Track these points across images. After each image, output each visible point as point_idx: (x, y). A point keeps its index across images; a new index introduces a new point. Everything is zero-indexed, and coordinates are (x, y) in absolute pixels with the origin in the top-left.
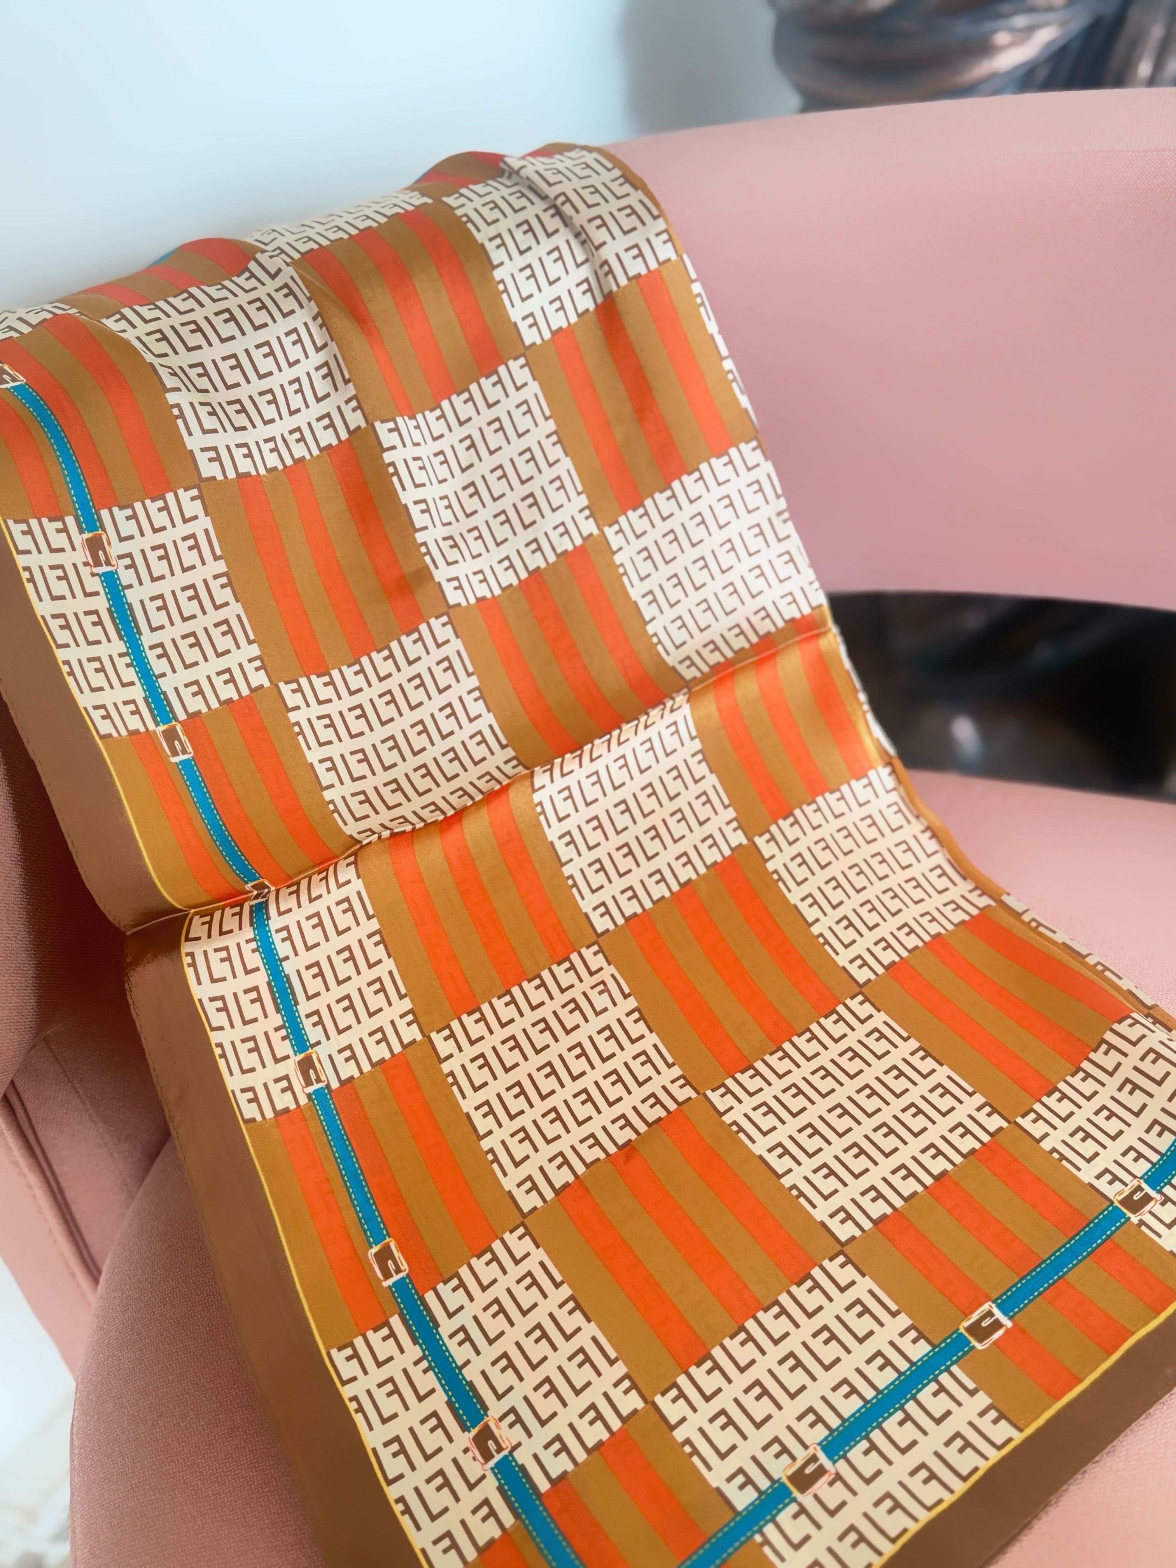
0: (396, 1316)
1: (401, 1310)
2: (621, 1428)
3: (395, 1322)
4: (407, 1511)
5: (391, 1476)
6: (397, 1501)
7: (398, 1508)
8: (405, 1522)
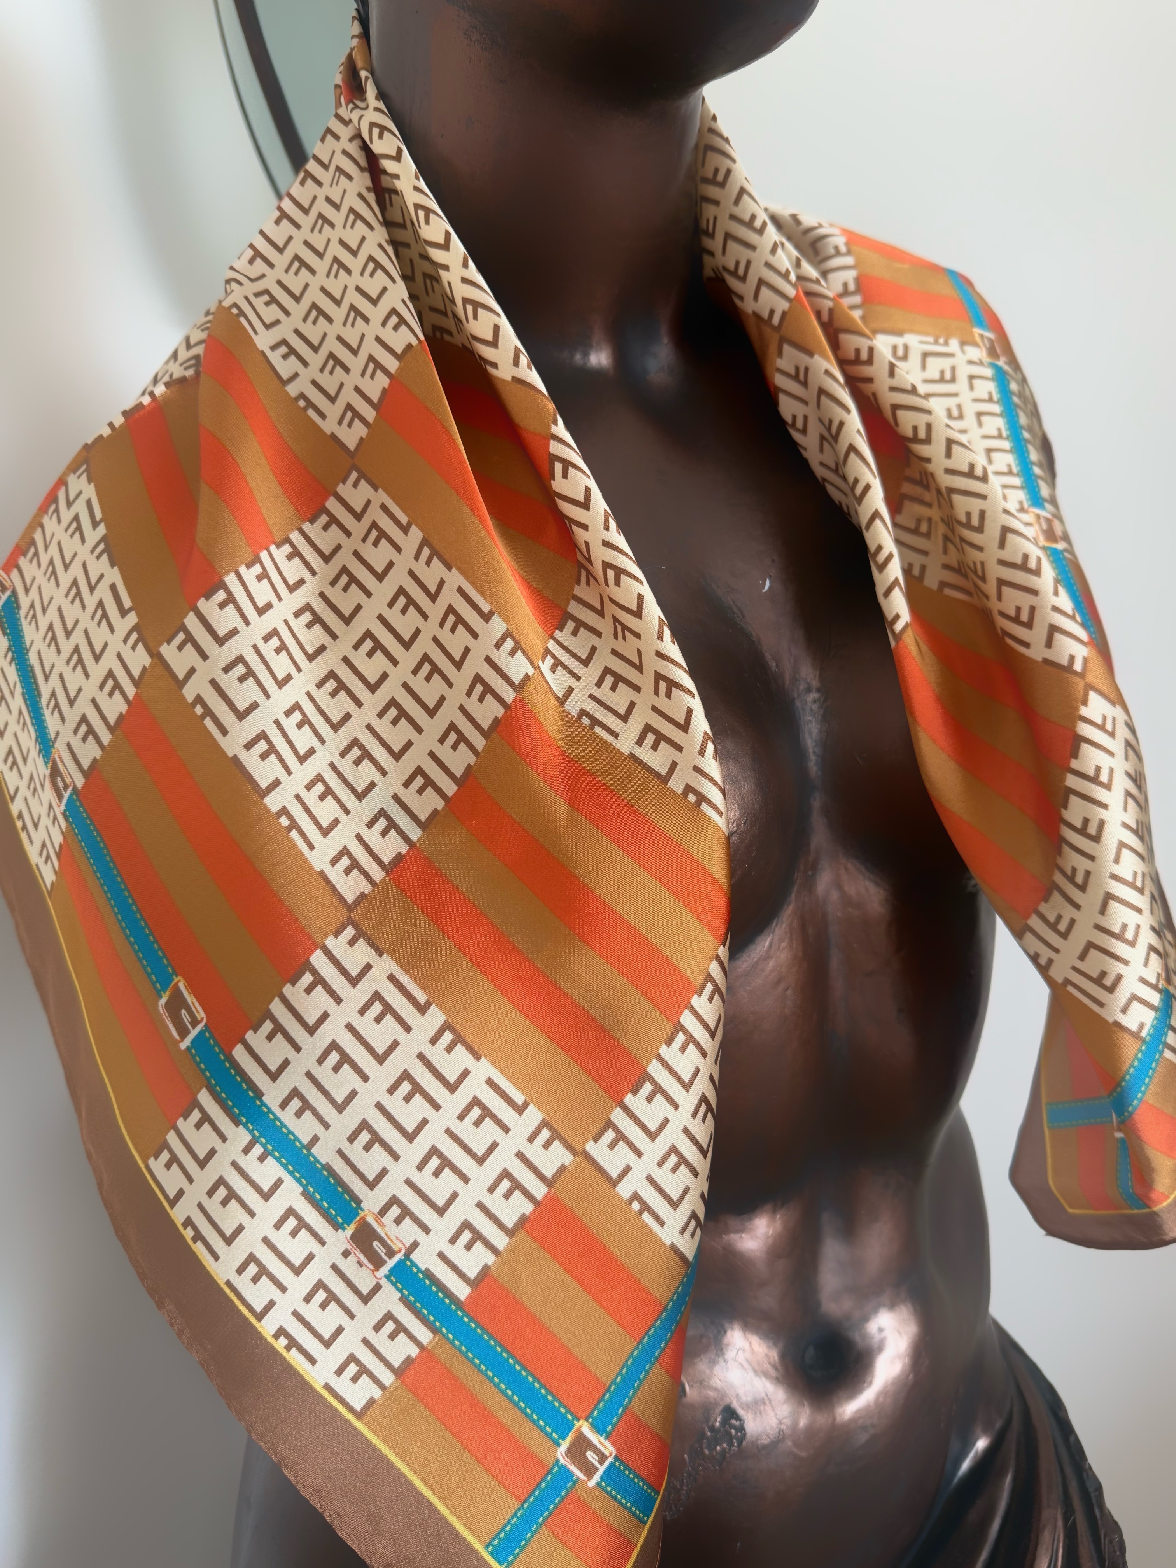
0: (204, 1090)
1: (208, 1080)
2: (546, 1195)
3: (204, 1097)
4: (293, 1343)
5: (259, 1308)
6: (276, 1336)
7: (280, 1344)
8: (295, 1358)
